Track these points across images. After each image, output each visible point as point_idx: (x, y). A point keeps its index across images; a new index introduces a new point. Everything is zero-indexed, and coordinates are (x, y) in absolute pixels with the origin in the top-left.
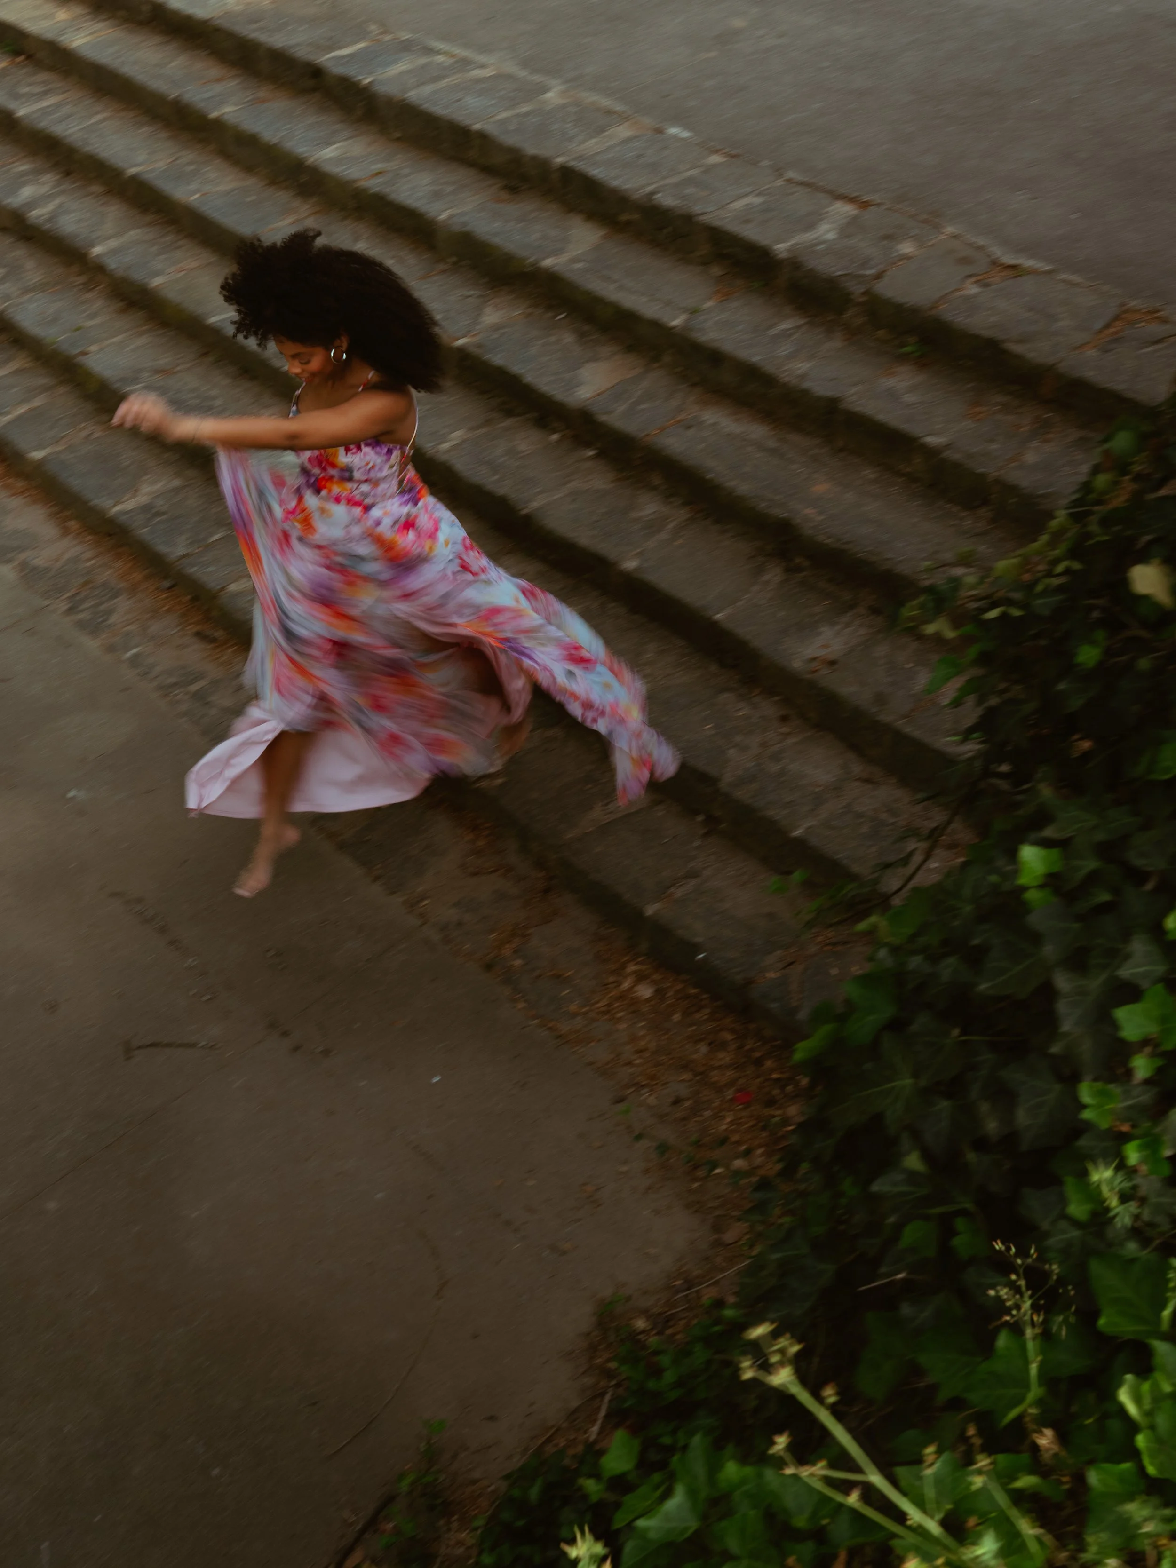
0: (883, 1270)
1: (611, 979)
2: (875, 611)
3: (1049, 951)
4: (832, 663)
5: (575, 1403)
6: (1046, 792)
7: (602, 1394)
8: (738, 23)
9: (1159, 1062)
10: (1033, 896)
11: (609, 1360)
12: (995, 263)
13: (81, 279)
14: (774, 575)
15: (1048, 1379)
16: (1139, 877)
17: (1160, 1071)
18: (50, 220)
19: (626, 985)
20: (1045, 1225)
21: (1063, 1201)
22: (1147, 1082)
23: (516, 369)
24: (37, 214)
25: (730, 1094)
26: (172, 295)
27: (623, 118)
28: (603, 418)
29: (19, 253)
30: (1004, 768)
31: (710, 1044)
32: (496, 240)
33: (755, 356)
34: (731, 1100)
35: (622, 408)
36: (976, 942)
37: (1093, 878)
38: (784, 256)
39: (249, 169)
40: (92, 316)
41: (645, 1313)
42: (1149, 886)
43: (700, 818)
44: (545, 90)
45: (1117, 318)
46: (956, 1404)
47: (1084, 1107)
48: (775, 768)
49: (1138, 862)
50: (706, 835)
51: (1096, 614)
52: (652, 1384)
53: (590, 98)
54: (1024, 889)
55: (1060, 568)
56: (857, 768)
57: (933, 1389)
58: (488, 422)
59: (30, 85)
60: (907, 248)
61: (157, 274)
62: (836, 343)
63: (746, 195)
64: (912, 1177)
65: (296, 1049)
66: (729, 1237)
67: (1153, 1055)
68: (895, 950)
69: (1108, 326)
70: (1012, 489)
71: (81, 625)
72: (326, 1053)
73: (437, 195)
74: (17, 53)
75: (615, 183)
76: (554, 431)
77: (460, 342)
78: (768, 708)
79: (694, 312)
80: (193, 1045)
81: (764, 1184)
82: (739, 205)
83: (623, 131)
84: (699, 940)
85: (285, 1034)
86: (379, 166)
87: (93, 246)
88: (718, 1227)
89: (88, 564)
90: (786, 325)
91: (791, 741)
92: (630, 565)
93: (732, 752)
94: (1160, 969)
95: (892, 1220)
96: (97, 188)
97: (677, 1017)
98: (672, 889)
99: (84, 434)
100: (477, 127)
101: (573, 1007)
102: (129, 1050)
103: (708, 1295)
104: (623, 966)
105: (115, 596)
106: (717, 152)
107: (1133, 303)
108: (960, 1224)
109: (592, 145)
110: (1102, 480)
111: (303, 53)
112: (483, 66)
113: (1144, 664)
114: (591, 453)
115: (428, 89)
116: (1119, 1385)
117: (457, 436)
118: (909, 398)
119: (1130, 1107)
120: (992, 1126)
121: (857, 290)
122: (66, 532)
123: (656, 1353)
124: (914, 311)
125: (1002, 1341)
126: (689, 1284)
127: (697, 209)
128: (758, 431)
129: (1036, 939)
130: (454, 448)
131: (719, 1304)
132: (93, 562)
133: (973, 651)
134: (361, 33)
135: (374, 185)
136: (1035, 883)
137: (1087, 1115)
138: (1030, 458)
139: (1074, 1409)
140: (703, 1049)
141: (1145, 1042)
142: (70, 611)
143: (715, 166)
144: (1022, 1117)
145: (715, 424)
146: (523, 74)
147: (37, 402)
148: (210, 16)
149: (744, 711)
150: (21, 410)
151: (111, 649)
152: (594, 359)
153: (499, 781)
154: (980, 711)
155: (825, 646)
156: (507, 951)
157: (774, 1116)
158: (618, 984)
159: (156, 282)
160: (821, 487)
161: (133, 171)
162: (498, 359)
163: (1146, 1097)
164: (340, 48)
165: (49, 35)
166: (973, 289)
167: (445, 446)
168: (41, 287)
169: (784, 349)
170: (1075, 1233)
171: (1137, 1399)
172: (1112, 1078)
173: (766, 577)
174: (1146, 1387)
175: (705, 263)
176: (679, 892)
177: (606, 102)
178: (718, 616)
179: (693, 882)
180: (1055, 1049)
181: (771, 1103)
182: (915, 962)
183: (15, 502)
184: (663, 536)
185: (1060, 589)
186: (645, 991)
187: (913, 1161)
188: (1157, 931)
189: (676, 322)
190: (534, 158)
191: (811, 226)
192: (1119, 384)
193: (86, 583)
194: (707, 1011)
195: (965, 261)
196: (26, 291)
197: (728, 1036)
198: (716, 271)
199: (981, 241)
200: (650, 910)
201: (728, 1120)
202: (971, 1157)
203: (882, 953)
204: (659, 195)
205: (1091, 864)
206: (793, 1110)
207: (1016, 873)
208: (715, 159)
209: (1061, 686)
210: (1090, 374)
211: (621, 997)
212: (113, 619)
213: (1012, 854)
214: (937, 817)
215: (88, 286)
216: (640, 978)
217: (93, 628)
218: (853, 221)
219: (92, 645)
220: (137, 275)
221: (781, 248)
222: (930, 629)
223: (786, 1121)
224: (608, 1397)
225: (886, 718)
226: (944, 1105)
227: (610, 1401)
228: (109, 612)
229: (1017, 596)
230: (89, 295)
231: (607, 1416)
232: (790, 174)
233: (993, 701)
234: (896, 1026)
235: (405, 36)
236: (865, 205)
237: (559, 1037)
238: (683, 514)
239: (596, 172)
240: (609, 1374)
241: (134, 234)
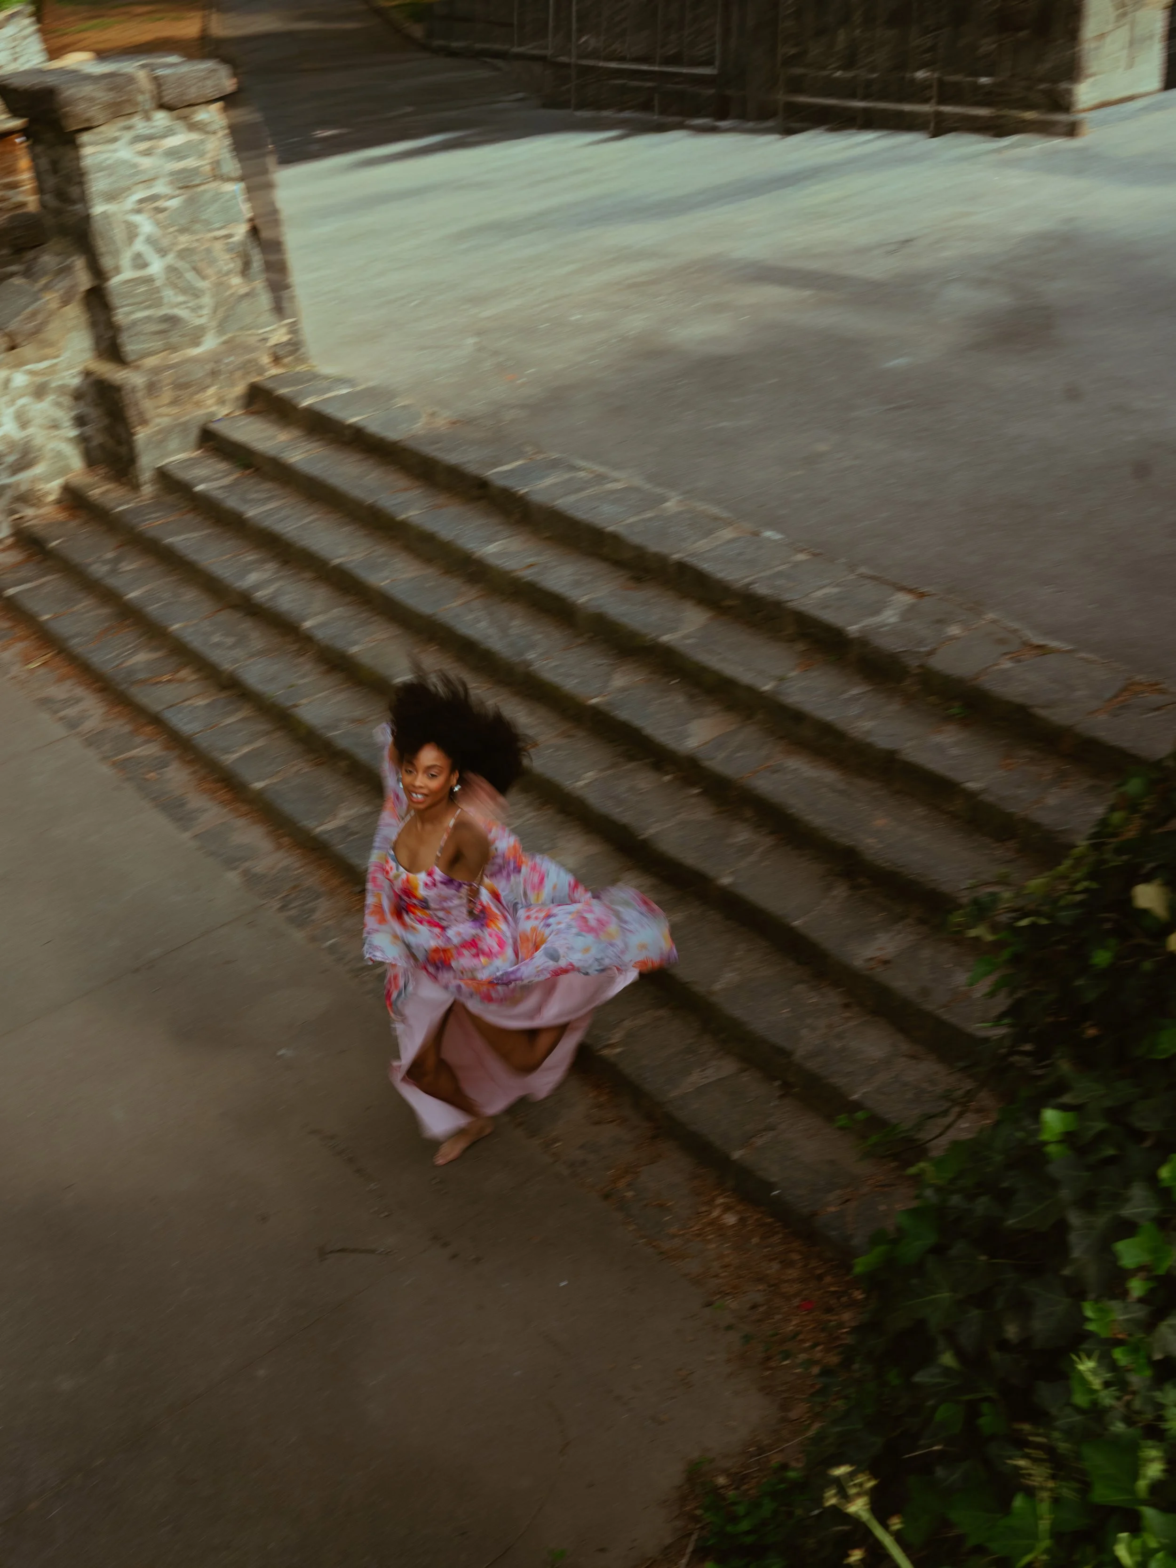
0: (922, 1442)
1: (704, 1209)
2: (921, 921)
3: (1065, 1194)
4: (886, 962)
5: (668, 1541)
6: (1065, 1067)
7: (690, 1535)
8: (822, 447)
9: (1151, 1285)
10: (1052, 1149)
11: (696, 1508)
12: (1027, 644)
13: (295, 647)
14: (841, 891)
15: (1057, 1535)
16: (1139, 1136)
17: (1151, 1292)
18: (271, 599)
19: (715, 1214)
20: (1054, 1411)
21: (1069, 1392)
22: (1141, 1300)
23: (638, 722)
24: (261, 595)
25: (796, 1302)
26: (366, 660)
27: (728, 523)
28: (707, 763)
29: (246, 625)
30: (1028, 1047)
31: (781, 1262)
32: (625, 620)
33: (829, 715)
34: (798, 1307)
35: (721, 755)
36: (1005, 1185)
37: (1101, 1136)
38: (857, 635)
39: (428, 560)
40: (303, 676)
41: (725, 1472)
42: (1147, 1144)
43: (777, 1083)
44: (665, 500)
45: (1125, 689)
46: (980, 1550)
47: (1088, 1319)
48: (838, 1045)
49: (1139, 1124)
50: (781, 1097)
51: (1108, 926)
52: (729, 1528)
53: (702, 506)
54: (1045, 1143)
55: (1079, 887)
56: (905, 1047)
57: (961, 1539)
58: (613, 766)
59: (257, 492)
60: (954, 630)
61: (355, 643)
62: (895, 706)
63: (824, 587)
64: (947, 1371)
65: (454, 1256)
66: (793, 1415)
67: (1148, 1279)
68: (939, 1189)
69: (1116, 696)
70: (1035, 826)
71: (291, 920)
72: (478, 1260)
73: (577, 584)
74: (247, 466)
75: (720, 575)
76: (667, 773)
77: (594, 701)
78: (834, 997)
79: (781, 679)
80: (372, 1251)
81: (826, 1372)
82: (820, 593)
83: (727, 534)
84: (773, 1179)
85: (445, 1245)
86: (531, 560)
87: (304, 620)
88: (784, 1407)
89: (296, 872)
90: (855, 691)
91: (852, 1023)
92: (726, 880)
93: (804, 1032)
94: (1154, 1210)
95: (930, 1403)
96: (308, 575)
97: (755, 1240)
98: (754, 1139)
99: (295, 769)
100: (611, 529)
101: (673, 1230)
102: (323, 1253)
103: (776, 1459)
104: (713, 1200)
105: (317, 898)
106: (801, 551)
107: (1139, 678)
108: (985, 1408)
109: (702, 545)
110: (1117, 817)
111: (473, 469)
112: (616, 480)
113: (1147, 965)
114: (696, 791)
115: (572, 498)
116: (1115, 1541)
117: (590, 775)
118: (955, 751)
119: (1128, 1320)
120: (1012, 1331)
121: (913, 663)
122: (279, 847)
123: (734, 1504)
124: (960, 681)
125: (1019, 1502)
126: (761, 1450)
127: (786, 596)
128: (831, 775)
129: (1054, 1184)
130: (587, 785)
131: (784, 1467)
132: (299, 871)
133: (1006, 954)
134: (519, 455)
135: (528, 575)
136: (1054, 1139)
137: (1091, 1327)
138: (1052, 800)
139: (1076, 1557)
140: (775, 1266)
141: (1141, 1268)
142: (282, 909)
143: (802, 562)
144: (1037, 1325)
145: (796, 770)
146: (648, 486)
147: (259, 743)
148: (398, 439)
149: (813, 998)
150: (246, 750)
151: (313, 939)
152: (700, 716)
153: (618, 1050)
154: (1009, 1002)
155: (881, 949)
156: (622, 1184)
157: (831, 1321)
158: (709, 1212)
159: (354, 650)
160: (880, 822)
161: (337, 561)
162: (624, 715)
163: (1140, 1313)
164: (502, 465)
165: (272, 453)
166: (1007, 665)
167: (581, 783)
168: (261, 653)
169: (854, 710)
170: (1078, 1418)
171: (1131, 1553)
172: (1113, 1297)
173: (835, 893)
174: (1137, 1543)
175: (791, 640)
176: (759, 1142)
177: (715, 510)
178: (796, 923)
179: (771, 1134)
180: (1067, 1272)
181: (829, 1310)
182: (955, 1200)
183: (240, 822)
184: (752, 858)
185: (1080, 904)
186: (730, 1219)
187: (948, 1359)
188: (1153, 1179)
189: (767, 687)
190: (656, 555)
191: (877, 612)
192: (1125, 743)
193: (295, 887)
194: (780, 1236)
195: (1001, 641)
196: (252, 656)
197: (795, 1257)
198: (800, 646)
199: (1015, 625)
200: (736, 1155)
201: (794, 1323)
202: (996, 1356)
203: (929, 1192)
204: (756, 585)
205: (1100, 1125)
206: (846, 1316)
207: (1038, 1131)
208: (801, 557)
209: (1080, 982)
210: (1102, 734)
211: (711, 1223)
212: (316, 916)
213: (1036, 1116)
214: (969, 1085)
215: (300, 653)
216: (727, 1208)
217: (299, 922)
218: (912, 608)
219: (299, 936)
220: (339, 644)
221: (853, 629)
222: (973, 933)
223: (841, 1325)
224: (694, 1537)
225: (929, 1007)
226: (975, 1313)
227: (696, 1540)
228: (313, 910)
229: (1046, 909)
230: (301, 660)
231: (694, 1552)
232: (863, 570)
233: (1020, 994)
234: (938, 1250)
235: (555, 455)
236: (922, 595)
237: (661, 1253)
238: (769, 841)
239: (706, 566)
240: (696, 1519)
241: (336, 612)
